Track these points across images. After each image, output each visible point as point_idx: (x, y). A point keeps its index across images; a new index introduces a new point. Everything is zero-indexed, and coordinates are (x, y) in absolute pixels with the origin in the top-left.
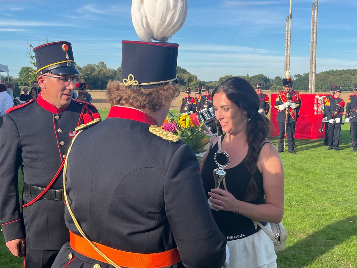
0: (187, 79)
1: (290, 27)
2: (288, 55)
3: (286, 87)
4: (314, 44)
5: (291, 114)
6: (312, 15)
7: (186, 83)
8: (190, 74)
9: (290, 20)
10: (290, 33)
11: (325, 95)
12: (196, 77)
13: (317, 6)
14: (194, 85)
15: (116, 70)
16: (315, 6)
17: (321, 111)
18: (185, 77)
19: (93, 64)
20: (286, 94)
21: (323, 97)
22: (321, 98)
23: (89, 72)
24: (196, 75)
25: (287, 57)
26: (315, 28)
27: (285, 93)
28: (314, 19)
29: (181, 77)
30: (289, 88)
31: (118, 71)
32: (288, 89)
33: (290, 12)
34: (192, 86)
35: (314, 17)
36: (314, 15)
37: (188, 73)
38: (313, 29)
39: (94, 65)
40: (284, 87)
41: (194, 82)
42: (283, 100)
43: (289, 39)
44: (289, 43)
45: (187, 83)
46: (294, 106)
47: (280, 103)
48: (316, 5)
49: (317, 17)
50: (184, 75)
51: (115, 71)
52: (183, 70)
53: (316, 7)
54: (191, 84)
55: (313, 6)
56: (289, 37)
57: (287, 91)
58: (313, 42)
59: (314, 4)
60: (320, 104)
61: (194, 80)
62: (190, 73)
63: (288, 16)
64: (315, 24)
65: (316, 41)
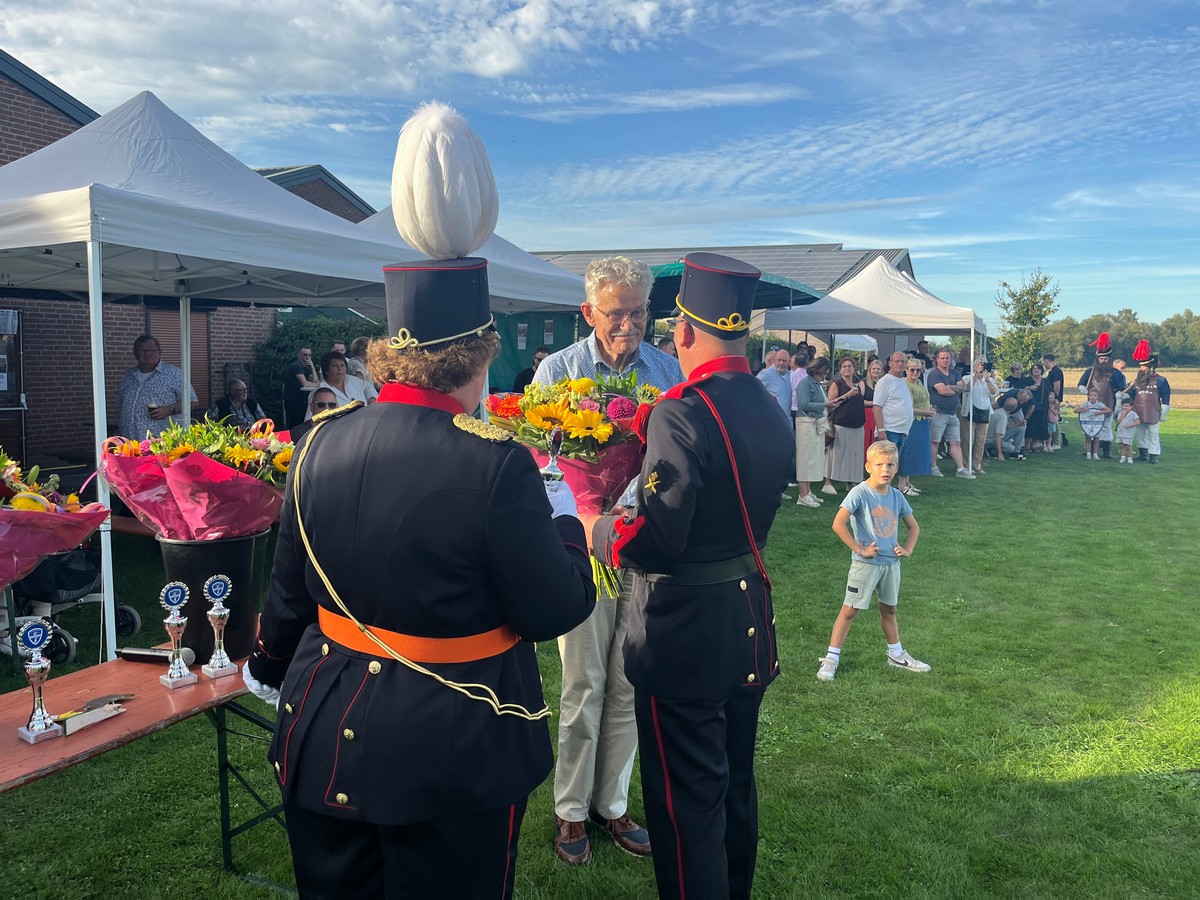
15: (1160, 325)
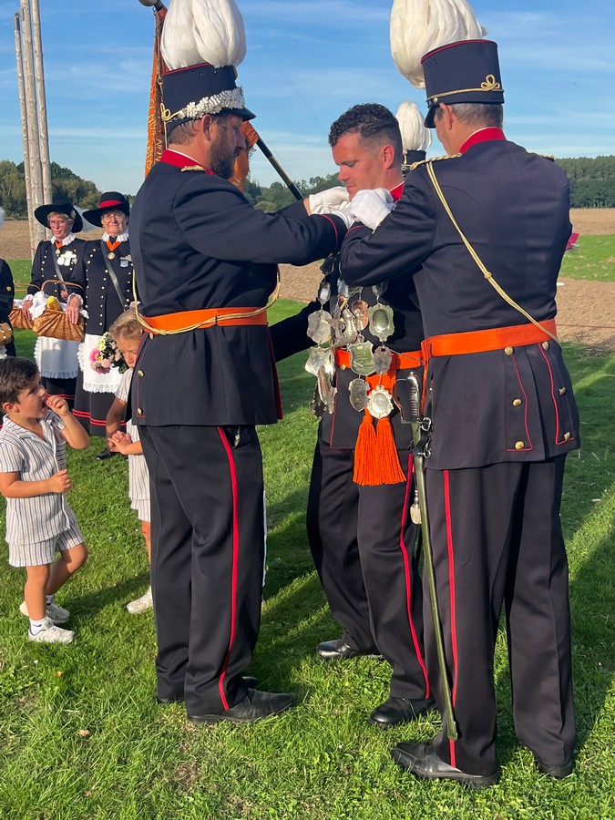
0: (73, 191)
8: (80, 180)
12: (94, 185)
29: (61, 187)
37: (77, 178)
41: (91, 197)
50: (66, 182)
52: (66, 170)
62: (82, 178)
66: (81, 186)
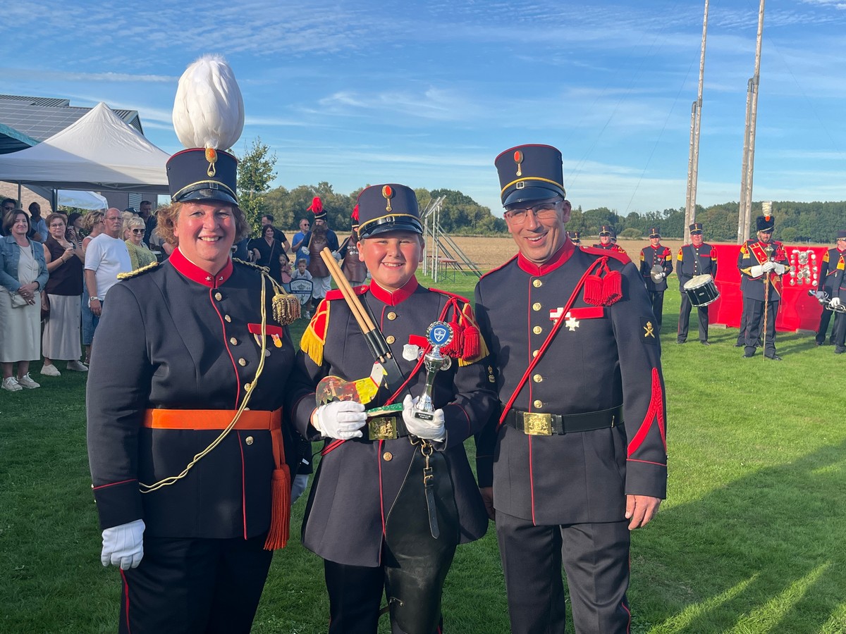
0: (472, 215)
1: (698, 122)
2: (694, 173)
3: (763, 232)
4: (750, 153)
5: (773, 284)
6: (748, 99)
7: (471, 221)
8: (478, 206)
9: (698, 109)
10: (699, 134)
11: (811, 249)
12: (489, 210)
13: (758, 84)
14: (485, 225)
16: (753, 84)
17: (804, 279)
18: (469, 209)
19: (309, 186)
20: (764, 245)
21: (808, 251)
22: (804, 254)
23: (302, 200)
24: (489, 208)
25: (692, 176)
26: (752, 123)
27: (760, 243)
28: (751, 107)
29: (463, 211)
30: (769, 235)
31: (352, 199)
32: (767, 237)
33: (699, 94)
34: (481, 227)
35: (751, 104)
36: (751, 101)
37: (476, 204)
38: (749, 127)
39: (311, 186)
40: (759, 232)
41: (486, 220)
42: (759, 256)
43: (696, 144)
44: (695, 151)
45: (474, 222)
46: (781, 269)
47: (752, 262)
48: (755, 81)
49: (756, 105)
50: (468, 207)
51: (348, 198)
52: (467, 198)
53: (756, 86)
54: (481, 223)
55: (750, 83)
56: (696, 141)
57: (765, 240)
58: (749, 150)
59: (751, 80)
60: (801, 265)
61: (486, 216)
62: (479, 204)
63: (695, 102)
64: (753, 116)
65: (754, 148)
66: (479, 211)
